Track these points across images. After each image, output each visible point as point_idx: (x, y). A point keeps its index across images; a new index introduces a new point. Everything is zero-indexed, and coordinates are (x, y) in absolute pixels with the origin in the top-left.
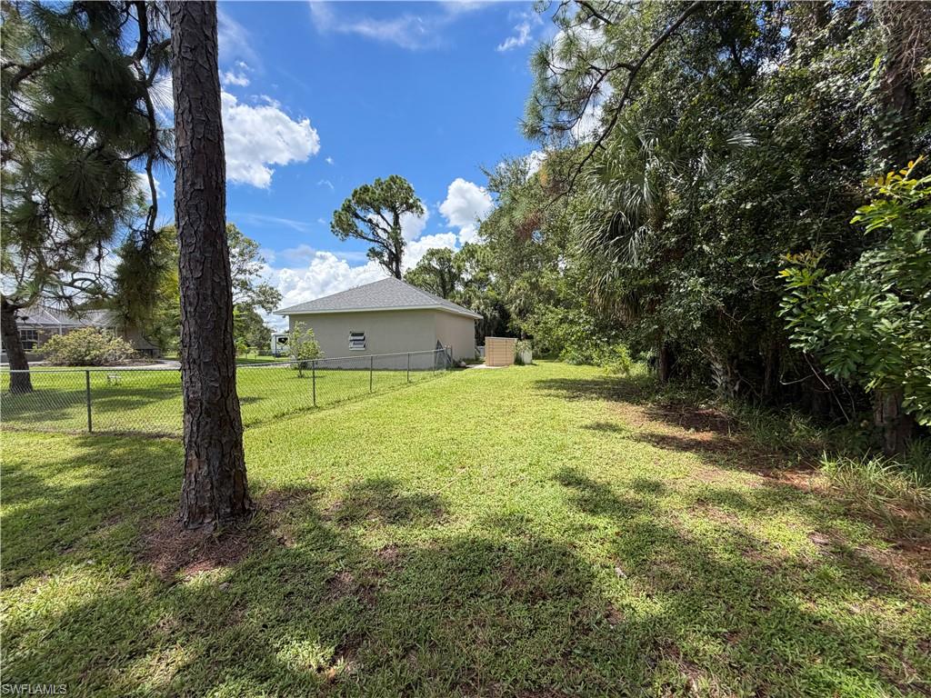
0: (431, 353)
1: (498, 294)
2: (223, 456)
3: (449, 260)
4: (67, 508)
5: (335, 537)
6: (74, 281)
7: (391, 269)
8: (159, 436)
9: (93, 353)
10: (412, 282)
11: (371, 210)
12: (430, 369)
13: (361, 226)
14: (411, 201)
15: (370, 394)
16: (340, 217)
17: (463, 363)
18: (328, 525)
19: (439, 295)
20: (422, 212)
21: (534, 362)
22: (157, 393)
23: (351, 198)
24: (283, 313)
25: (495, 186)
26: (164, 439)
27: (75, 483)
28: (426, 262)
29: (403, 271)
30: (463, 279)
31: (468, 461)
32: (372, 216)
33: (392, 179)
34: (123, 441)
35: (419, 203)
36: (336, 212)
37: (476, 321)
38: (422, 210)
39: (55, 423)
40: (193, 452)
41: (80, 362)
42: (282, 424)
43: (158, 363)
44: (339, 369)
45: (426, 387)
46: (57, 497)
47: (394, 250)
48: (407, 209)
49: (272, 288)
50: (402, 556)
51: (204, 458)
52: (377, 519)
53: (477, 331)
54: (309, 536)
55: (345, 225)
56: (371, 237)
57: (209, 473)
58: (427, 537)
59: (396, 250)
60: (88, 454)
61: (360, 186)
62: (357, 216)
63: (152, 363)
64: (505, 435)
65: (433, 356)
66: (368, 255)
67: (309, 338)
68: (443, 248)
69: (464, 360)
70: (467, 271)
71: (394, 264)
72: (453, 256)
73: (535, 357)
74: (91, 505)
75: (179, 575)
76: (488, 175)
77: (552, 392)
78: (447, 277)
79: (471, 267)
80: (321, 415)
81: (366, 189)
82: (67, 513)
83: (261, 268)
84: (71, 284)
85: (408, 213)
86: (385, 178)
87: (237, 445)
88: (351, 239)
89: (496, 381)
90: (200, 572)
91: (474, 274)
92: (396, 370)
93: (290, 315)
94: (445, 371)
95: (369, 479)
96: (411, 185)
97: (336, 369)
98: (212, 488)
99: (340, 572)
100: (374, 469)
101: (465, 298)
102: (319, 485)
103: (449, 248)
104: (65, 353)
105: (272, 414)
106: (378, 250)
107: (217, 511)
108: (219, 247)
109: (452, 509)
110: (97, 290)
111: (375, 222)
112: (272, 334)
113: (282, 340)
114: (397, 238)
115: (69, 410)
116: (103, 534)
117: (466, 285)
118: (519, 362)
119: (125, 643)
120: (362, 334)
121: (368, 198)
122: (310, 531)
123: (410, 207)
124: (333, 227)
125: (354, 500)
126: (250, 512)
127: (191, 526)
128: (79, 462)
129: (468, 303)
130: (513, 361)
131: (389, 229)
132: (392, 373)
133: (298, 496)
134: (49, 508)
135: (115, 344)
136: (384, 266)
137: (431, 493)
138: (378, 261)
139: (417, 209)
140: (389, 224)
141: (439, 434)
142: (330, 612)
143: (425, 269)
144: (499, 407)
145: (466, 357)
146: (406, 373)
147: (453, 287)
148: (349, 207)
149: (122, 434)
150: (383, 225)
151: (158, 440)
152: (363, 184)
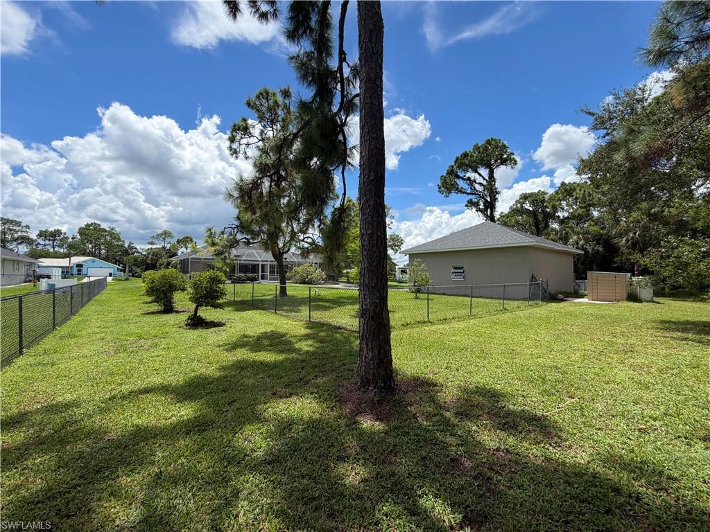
0: (526, 285)
1: (602, 229)
2: (380, 348)
3: (543, 201)
4: (304, 361)
5: (454, 426)
6: (304, 238)
7: (486, 215)
8: (340, 328)
9: (309, 277)
10: (505, 224)
11: (470, 170)
12: (524, 299)
13: (461, 184)
14: (505, 156)
15: (471, 316)
16: (445, 180)
17: (561, 296)
18: (448, 414)
19: (532, 233)
20: (516, 163)
21: (656, 299)
22: (338, 302)
23: (453, 164)
24: (405, 253)
25: (601, 123)
26: (342, 330)
27: (306, 349)
28: (519, 205)
29: (497, 215)
30: (559, 217)
31: (578, 393)
32: (471, 175)
33: (488, 142)
34: (324, 329)
35: (512, 157)
36: (442, 176)
37: (574, 255)
38: (516, 161)
39: (297, 314)
40: (364, 342)
41: (303, 282)
42: (408, 331)
43: (336, 284)
44: (444, 294)
45: (521, 315)
46: (300, 355)
47: (488, 199)
48: (502, 164)
49: (397, 236)
50: (516, 462)
51: (370, 347)
52: (488, 422)
53: (575, 265)
54: (434, 419)
55: (449, 185)
56: (469, 191)
57: (372, 358)
58: (539, 454)
59: (490, 199)
60: (310, 334)
61: (461, 153)
62: (458, 177)
63: (333, 284)
64: (623, 374)
65: (528, 287)
66: (466, 206)
67: (423, 270)
68: (536, 191)
69: (561, 293)
70: (563, 209)
71: (489, 210)
72: (547, 197)
73: (656, 294)
74: (314, 362)
75: (358, 419)
76: (593, 115)
77: (690, 335)
78: (540, 217)
79: (567, 205)
80: (434, 328)
81: (465, 155)
82: (305, 364)
83: (392, 223)
84: (303, 241)
85: (503, 167)
86: (481, 143)
87: (387, 341)
88: (453, 195)
89: (602, 316)
90: (369, 421)
91: (571, 211)
92: (492, 298)
93: (409, 254)
94: (540, 302)
95: (477, 387)
96: (505, 143)
97: (441, 294)
98: (373, 368)
99: (461, 456)
100: (481, 378)
101: (562, 234)
102: (438, 382)
103: (542, 190)
104: (298, 277)
105: (400, 323)
106: (475, 200)
107: (376, 383)
108: (381, 213)
109: (564, 435)
110: (313, 243)
111: (472, 179)
112: (397, 267)
113: (403, 272)
114: (492, 189)
115: (300, 308)
116: (320, 381)
117: (562, 222)
118: (633, 298)
119: (335, 450)
120: (462, 268)
121: (467, 162)
122: (435, 415)
123: (504, 162)
124: (440, 188)
125: (466, 400)
126: (394, 389)
127: (362, 389)
128: (307, 337)
129: (565, 239)
130: (625, 297)
131: (485, 183)
132: (488, 301)
133: (424, 386)
134: (297, 359)
135: (319, 273)
136: (480, 213)
137: (540, 413)
138: (474, 209)
139: (511, 161)
140: (484, 179)
141: (540, 360)
142: (455, 485)
143: (517, 211)
144: (611, 344)
145: (563, 291)
146: (502, 301)
147: (547, 226)
148: (452, 171)
149: (323, 324)
150: (480, 180)
151: (339, 330)
152: (464, 151)
